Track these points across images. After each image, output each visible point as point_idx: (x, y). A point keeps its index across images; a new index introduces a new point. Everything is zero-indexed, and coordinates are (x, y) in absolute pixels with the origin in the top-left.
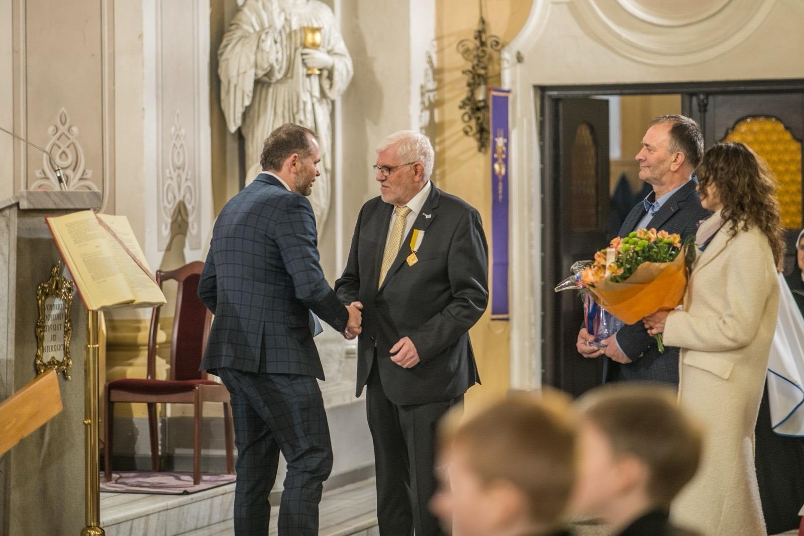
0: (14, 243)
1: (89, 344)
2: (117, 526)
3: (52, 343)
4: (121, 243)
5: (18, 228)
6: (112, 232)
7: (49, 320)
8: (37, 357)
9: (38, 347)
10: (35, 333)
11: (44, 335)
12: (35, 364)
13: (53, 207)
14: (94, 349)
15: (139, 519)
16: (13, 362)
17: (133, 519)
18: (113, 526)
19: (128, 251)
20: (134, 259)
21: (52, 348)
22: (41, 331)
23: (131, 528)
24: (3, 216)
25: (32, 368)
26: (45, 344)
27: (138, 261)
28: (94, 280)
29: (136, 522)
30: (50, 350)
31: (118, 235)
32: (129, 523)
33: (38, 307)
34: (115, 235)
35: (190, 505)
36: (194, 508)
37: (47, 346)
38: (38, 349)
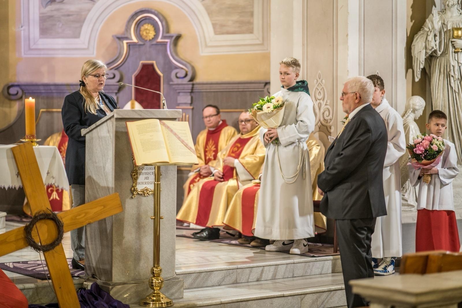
0: (114, 133)
1: (156, 182)
2: (250, 269)
3: (147, 181)
4: (175, 134)
5: (116, 127)
6: (170, 129)
7: (143, 170)
8: (133, 186)
9: (133, 182)
10: (131, 175)
11: (137, 177)
12: (131, 190)
13: (139, 117)
14: (158, 184)
15: (270, 267)
16: (114, 189)
17: (263, 266)
18: (247, 269)
19: (179, 138)
20: (182, 142)
21: (145, 183)
22: (134, 175)
23: (262, 271)
24: (111, 121)
25: (129, 191)
26: (138, 181)
27: (185, 143)
28: (144, 151)
29: (266, 268)
30: (144, 184)
31: (175, 131)
32: (261, 269)
33: (133, 164)
34: (172, 131)
35: (315, 262)
36: (318, 264)
37: (142, 182)
38: (133, 183)
